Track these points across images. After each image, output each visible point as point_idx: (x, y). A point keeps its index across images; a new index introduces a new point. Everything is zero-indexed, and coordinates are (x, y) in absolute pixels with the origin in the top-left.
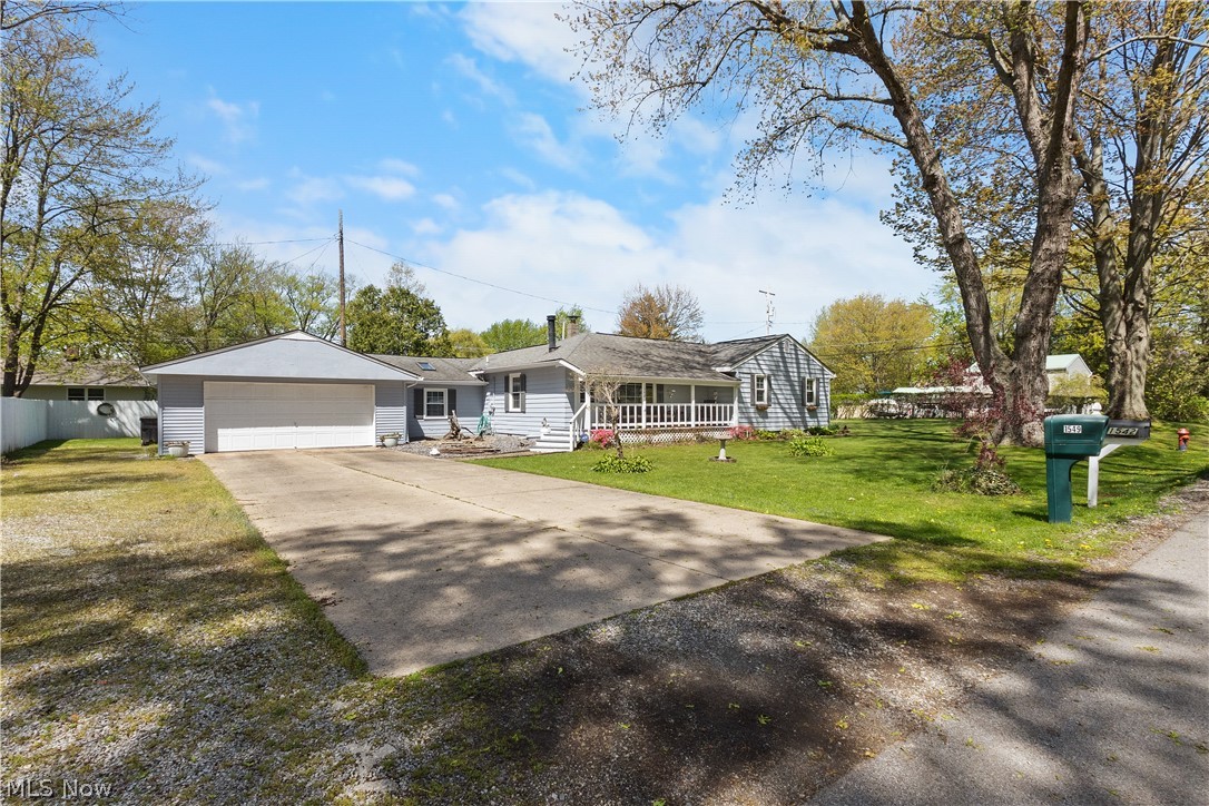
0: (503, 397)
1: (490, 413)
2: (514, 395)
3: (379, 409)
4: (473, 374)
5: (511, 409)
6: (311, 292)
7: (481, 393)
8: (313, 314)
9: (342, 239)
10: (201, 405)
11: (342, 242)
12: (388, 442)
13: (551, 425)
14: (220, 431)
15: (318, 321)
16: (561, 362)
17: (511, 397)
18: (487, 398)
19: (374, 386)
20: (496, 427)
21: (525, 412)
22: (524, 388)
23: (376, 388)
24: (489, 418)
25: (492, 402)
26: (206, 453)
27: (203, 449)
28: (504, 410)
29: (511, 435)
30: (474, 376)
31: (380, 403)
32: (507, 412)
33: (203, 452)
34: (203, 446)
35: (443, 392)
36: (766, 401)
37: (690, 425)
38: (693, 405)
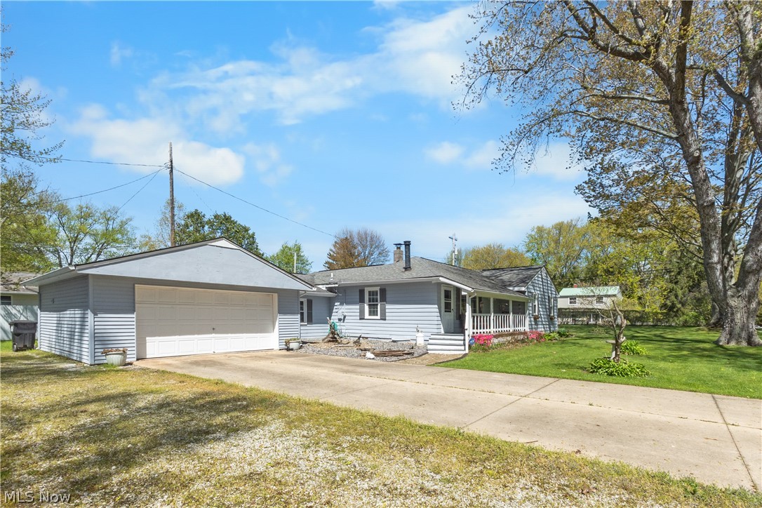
0: (358, 307)
1: (340, 320)
2: (369, 305)
4: (323, 288)
5: (367, 316)
7: (330, 303)
9: (172, 168)
10: (133, 311)
11: (171, 171)
12: (294, 345)
13: (423, 330)
16: (441, 278)
17: (367, 308)
18: (335, 307)
19: (276, 294)
20: (347, 331)
21: (385, 320)
22: (383, 299)
23: (279, 296)
24: (338, 324)
25: (343, 310)
26: (138, 360)
27: (135, 356)
28: (358, 317)
29: (367, 338)
30: (324, 289)
31: (283, 310)
32: (362, 318)
33: (135, 359)
34: (135, 352)
35: (303, 302)
36: (537, 313)
37: (510, 331)
38: (511, 315)
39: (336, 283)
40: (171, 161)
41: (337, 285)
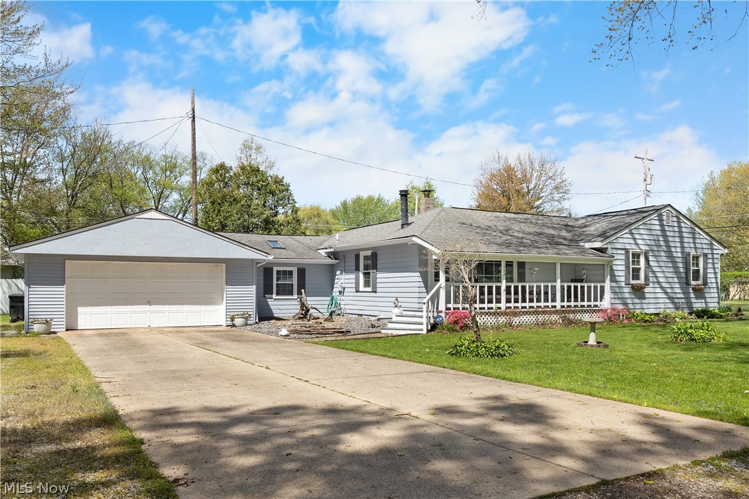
0: (353, 276)
1: (340, 292)
2: (365, 274)
3: (230, 288)
4: (323, 252)
5: (362, 288)
6: (164, 170)
7: (331, 271)
8: (166, 193)
9: (194, 117)
10: (62, 283)
11: (193, 121)
12: (238, 321)
13: (403, 305)
14: (80, 309)
15: (171, 200)
16: (414, 239)
17: (361, 276)
18: (337, 277)
19: (224, 265)
20: (346, 307)
21: (375, 292)
22: (375, 267)
23: (226, 267)
24: (339, 298)
25: (342, 281)
26: (67, 330)
27: (64, 326)
28: (354, 290)
29: (361, 315)
30: (323, 254)
32: (357, 291)
33: (64, 330)
34: (64, 323)
35: (292, 271)
36: (642, 281)
37: (555, 307)
38: (558, 284)
39: (331, 248)
40: (193, 110)
41: (332, 250)
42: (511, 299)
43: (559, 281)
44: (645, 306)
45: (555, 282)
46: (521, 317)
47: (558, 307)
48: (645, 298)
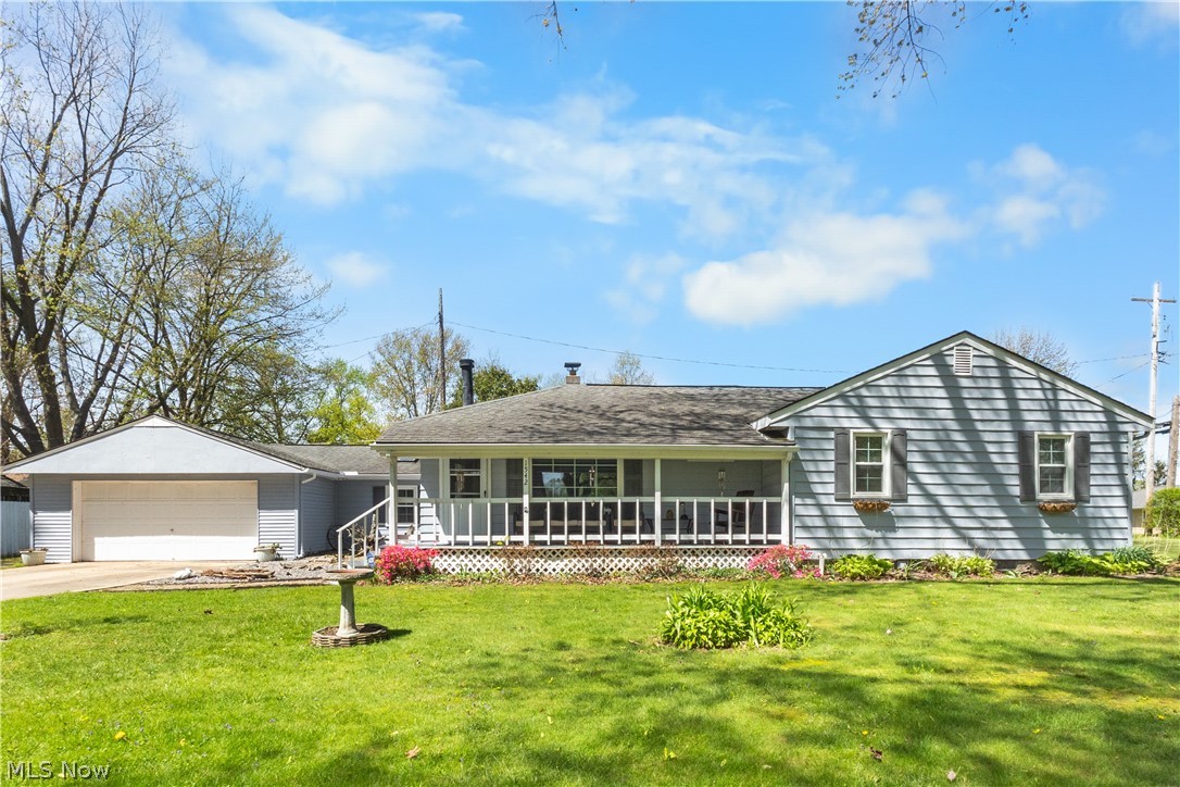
3: (266, 512)
10: (69, 507)
14: (96, 539)
19: (257, 482)
23: (260, 484)
26: (74, 562)
27: (70, 558)
31: (264, 504)
33: (70, 561)
34: (70, 554)
35: (412, 491)
36: (886, 491)
37: (651, 542)
38: (657, 499)
42: (581, 527)
43: (658, 494)
44: (894, 544)
45: (654, 495)
46: (566, 561)
47: (658, 544)
48: (894, 529)
